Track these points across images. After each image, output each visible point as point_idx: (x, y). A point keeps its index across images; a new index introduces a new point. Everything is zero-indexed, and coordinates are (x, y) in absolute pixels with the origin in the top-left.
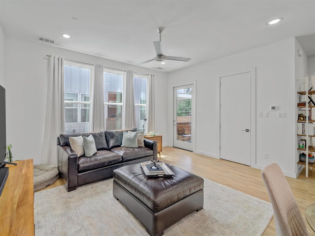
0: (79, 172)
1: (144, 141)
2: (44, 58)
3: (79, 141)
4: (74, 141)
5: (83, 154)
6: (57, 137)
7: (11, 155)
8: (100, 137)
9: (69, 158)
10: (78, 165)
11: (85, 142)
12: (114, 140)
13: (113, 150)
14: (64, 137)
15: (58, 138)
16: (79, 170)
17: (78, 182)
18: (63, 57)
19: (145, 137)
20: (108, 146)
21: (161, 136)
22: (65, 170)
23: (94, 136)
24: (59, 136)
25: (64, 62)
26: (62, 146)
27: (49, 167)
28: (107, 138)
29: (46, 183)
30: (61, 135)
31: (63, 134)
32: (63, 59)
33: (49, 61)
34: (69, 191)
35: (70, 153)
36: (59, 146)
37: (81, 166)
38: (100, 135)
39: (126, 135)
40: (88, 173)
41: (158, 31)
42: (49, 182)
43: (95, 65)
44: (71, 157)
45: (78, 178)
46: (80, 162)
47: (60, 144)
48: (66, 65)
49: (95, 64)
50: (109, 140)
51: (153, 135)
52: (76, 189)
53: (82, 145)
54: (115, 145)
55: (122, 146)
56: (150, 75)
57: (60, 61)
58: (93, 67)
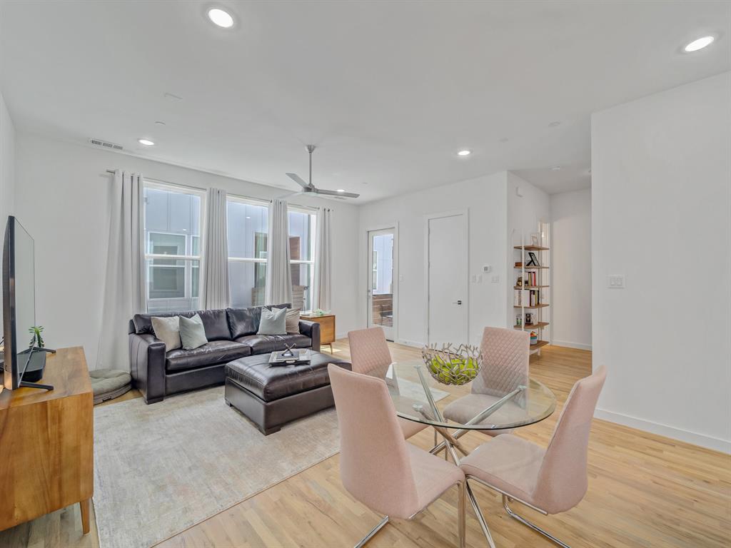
0: (169, 372)
1: (300, 324)
2: (101, 175)
3: (170, 323)
4: (160, 324)
5: (179, 346)
6: (129, 320)
7: (42, 342)
8: (215, 317)
9: (149, 350)
10: (167, 361)
11: (183, 325)
12: (244, 324)
13: (239, 339)
14: (143, 319)
15: (132, 321)
16: (169, 368)
17: (166, 388)
18: (142, 174)
19: (301, 318)
20: (232, 334)
21: (334, 316)
22: (142, 374)
23: (204, 317)
24: (132, 317)
25: (144, 182)
26: (138, 334)
27: (113, 372)
28: (231, 321)
29: (103, 396)
30: (137, 316)
31: (141, 314)
32: (142, 178)
33: (112, 181)
34: (148, 404)
35: (153, 342)
36: (133, 335)
37: (173, 362)
38: (217, 314)
39: (265, 315)
40: (186, 374)
41: (307, 150)
42: (110, 393)
43: (208, 191)
44: (153, 348)
45: (166, 381)
46: (171, 357)
47: (134, 332)
48: (149, 188)
49: (208, 188)
50: (235, 324)
51: (320, 314)
52: (162, 400)
53: (177, 330)
54: (245, 331)
55: (258, 333)
56: (321, 210)
57: (136, 181)
58: (206, 194)
